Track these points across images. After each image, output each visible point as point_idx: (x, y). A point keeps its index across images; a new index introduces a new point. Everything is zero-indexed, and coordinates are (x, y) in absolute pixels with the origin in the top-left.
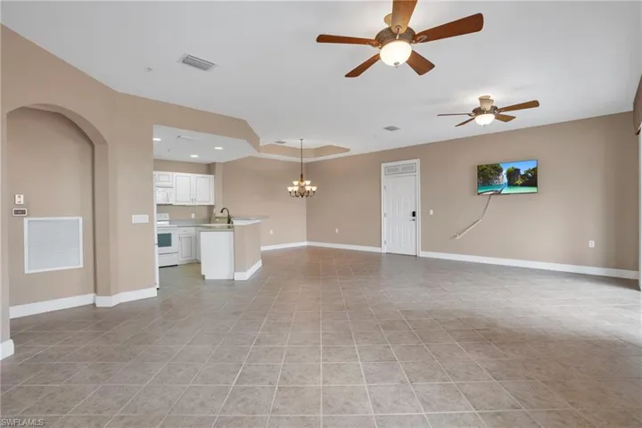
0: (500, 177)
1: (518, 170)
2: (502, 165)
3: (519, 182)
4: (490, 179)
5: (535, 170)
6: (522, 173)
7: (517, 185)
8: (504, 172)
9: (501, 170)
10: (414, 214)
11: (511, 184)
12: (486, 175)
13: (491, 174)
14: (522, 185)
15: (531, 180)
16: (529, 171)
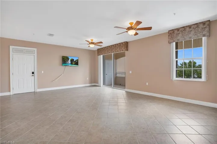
0: (69, 61)
1: (73, 60)
2: (69, 57)
3: (74, 63)
4: (66, 62)
5: (78, 60)
6: (75, 61)
7: (73, 64)
8: (70, 60)
9: (69, 59)
10: (33, 73)
11: (71, 64)
12: (64, 60)
13: (66, 60)
14: (74, 64)
15: (77, 63)
16: (76, 60)
